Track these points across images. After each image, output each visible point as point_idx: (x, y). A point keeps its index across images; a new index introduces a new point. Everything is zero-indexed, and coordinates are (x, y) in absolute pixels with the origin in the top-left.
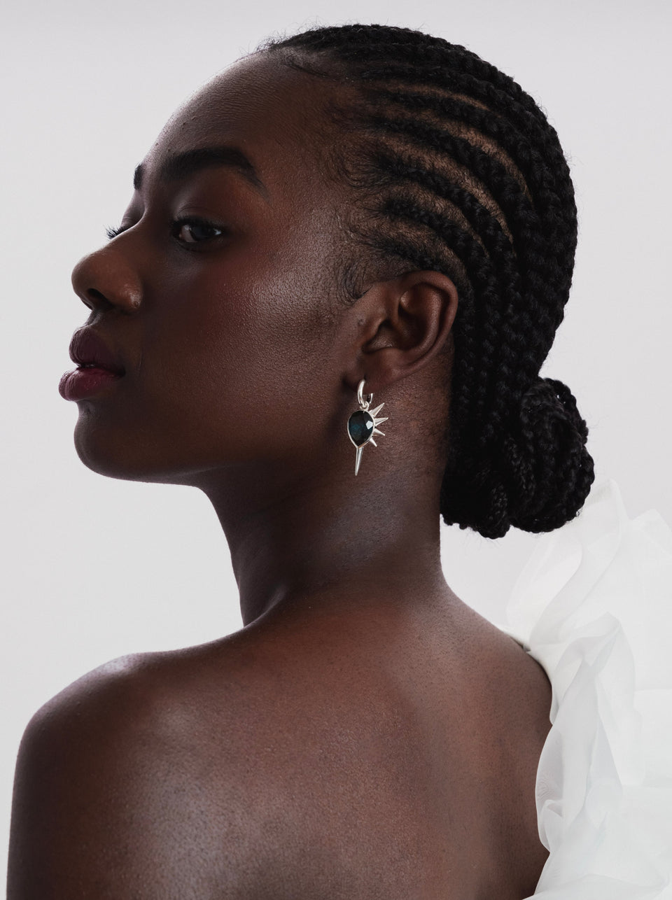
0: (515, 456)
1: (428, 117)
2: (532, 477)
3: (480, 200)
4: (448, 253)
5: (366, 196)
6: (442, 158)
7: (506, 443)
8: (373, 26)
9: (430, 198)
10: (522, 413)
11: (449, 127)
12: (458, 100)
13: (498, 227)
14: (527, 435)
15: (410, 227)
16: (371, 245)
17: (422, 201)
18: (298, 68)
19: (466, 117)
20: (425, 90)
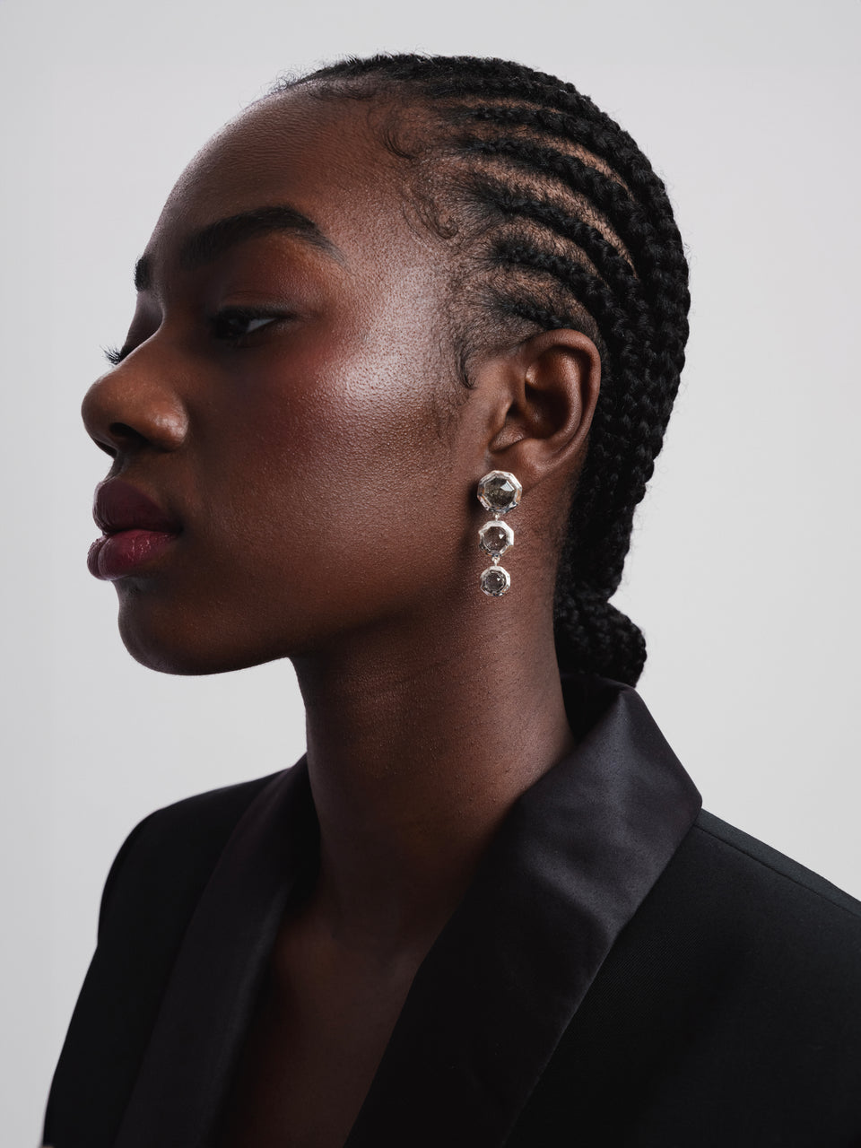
1: (526, 134)
3: (605, 236)
4: (577, 307)
5: (470, 241)
6: (555, 184)
9: (548, 236)
15: (530, 277)
16: (485, 306)
17: (540, 242)
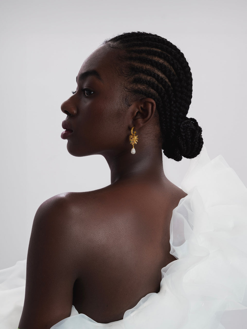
0: (180, 140)
1: (144, 55)
2: (185, 145)
3: (160, 75)
4: (152, 91)
5: (129, 78)
6: (148, 65)
7: (177, 137)
8: (132, 33)
9: (146, 76)
10: (181, 129)
11: (150, 57)
12: (152, 50)
13: (166, 82)
14: (183, 134)
15: (141, 85)
16: (131, 92)
18: (111, 47)
19: (155, 54)
20: (143, 48)
